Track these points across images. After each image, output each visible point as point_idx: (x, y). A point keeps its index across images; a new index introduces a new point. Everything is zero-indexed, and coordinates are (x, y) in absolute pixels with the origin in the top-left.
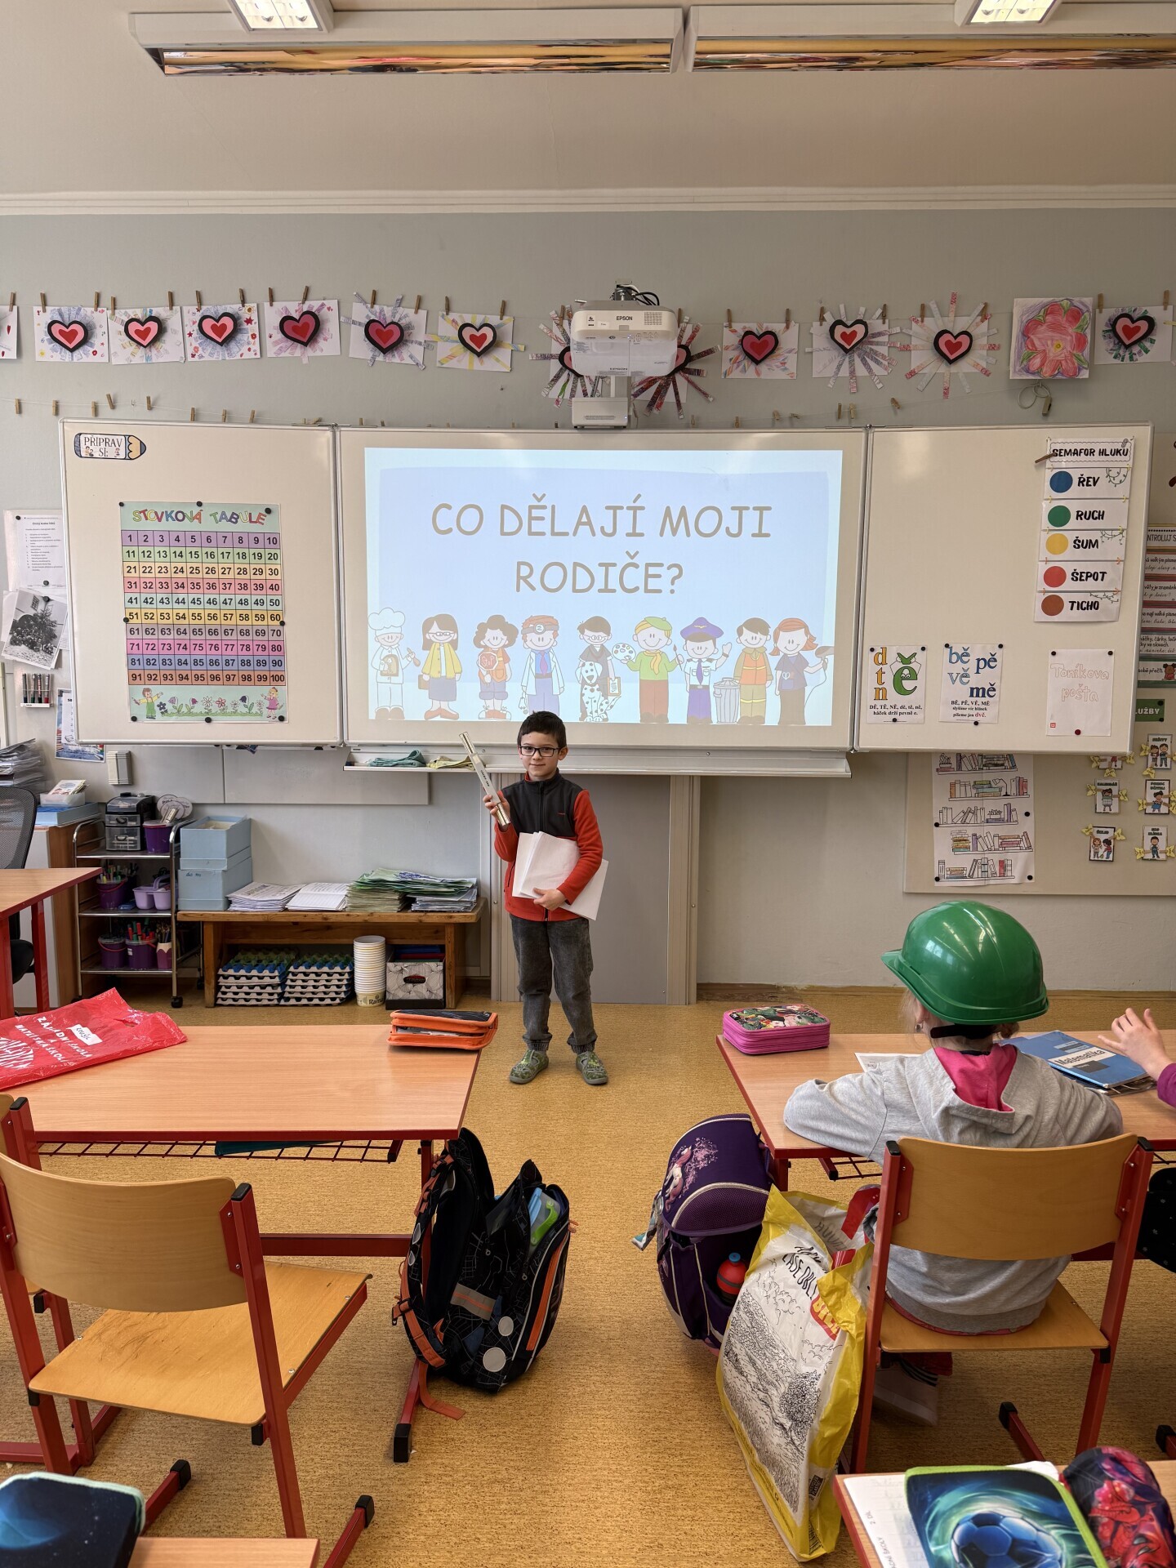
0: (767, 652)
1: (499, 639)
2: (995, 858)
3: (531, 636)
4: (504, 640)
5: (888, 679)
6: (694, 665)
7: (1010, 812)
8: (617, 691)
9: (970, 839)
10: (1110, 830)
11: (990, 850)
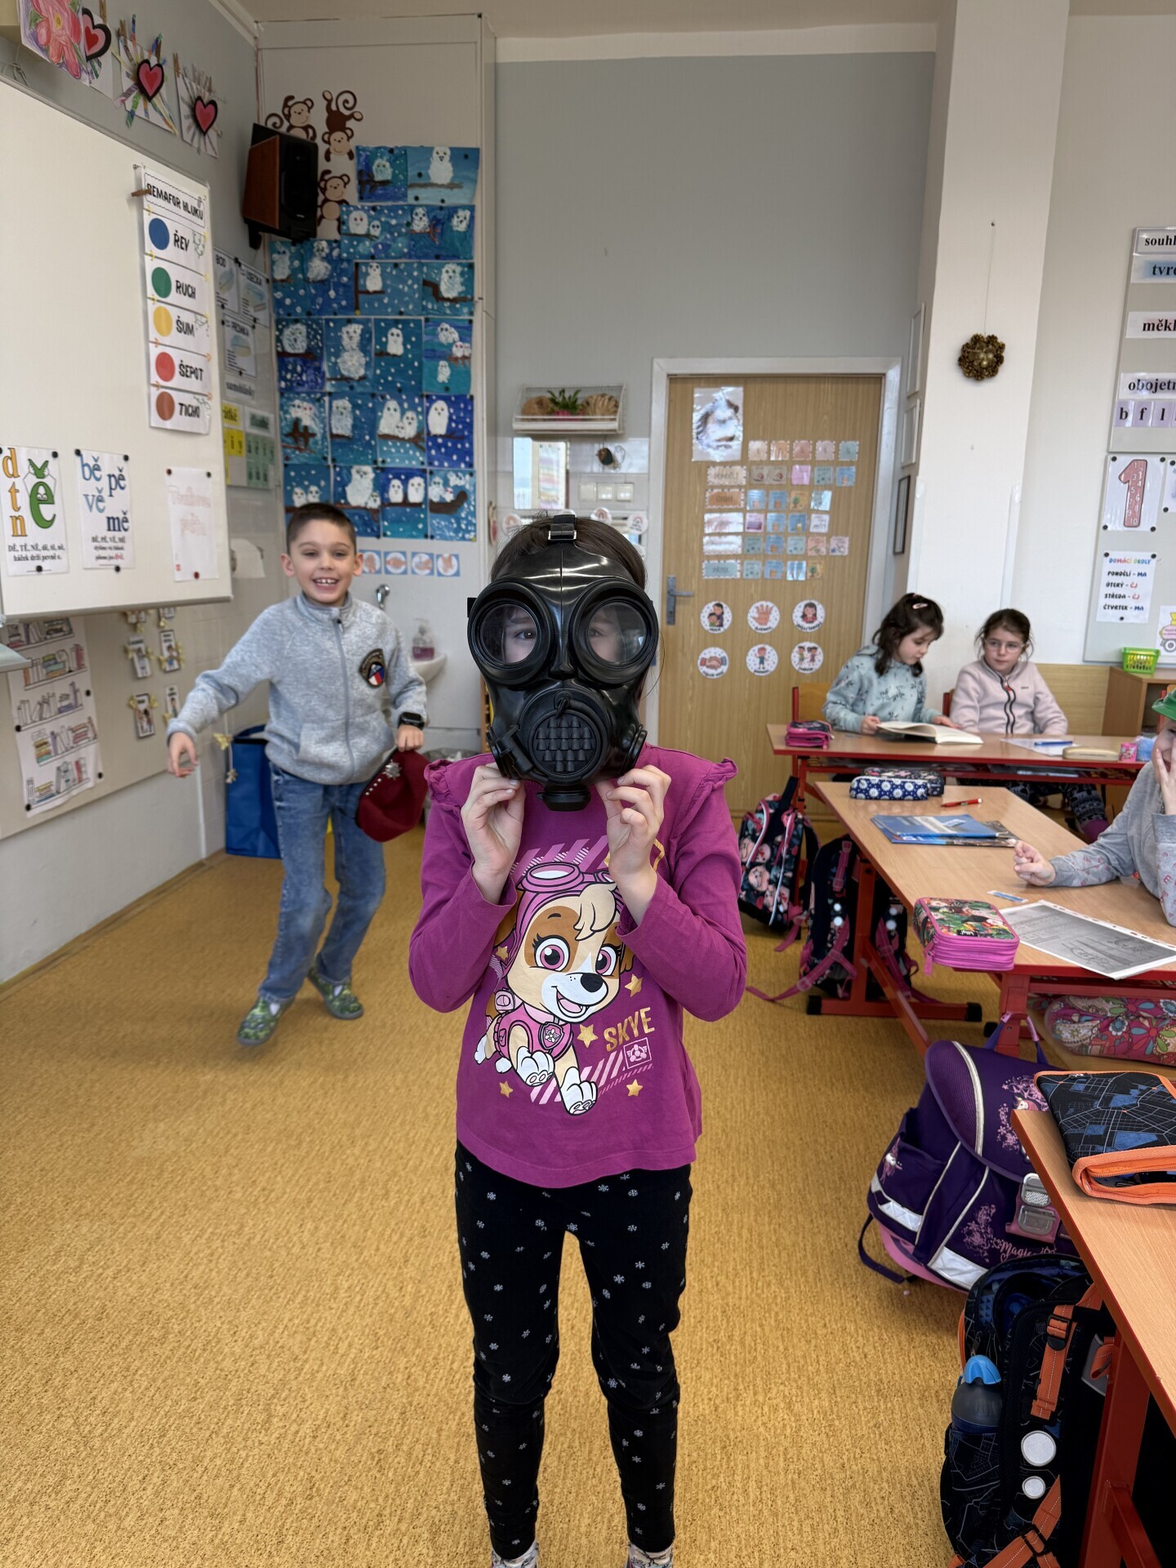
2: (71, 758)
5: (23, 500)
7: (76, 692)
9: (50, 740)
10: (145, 698)
11: (67, 750)
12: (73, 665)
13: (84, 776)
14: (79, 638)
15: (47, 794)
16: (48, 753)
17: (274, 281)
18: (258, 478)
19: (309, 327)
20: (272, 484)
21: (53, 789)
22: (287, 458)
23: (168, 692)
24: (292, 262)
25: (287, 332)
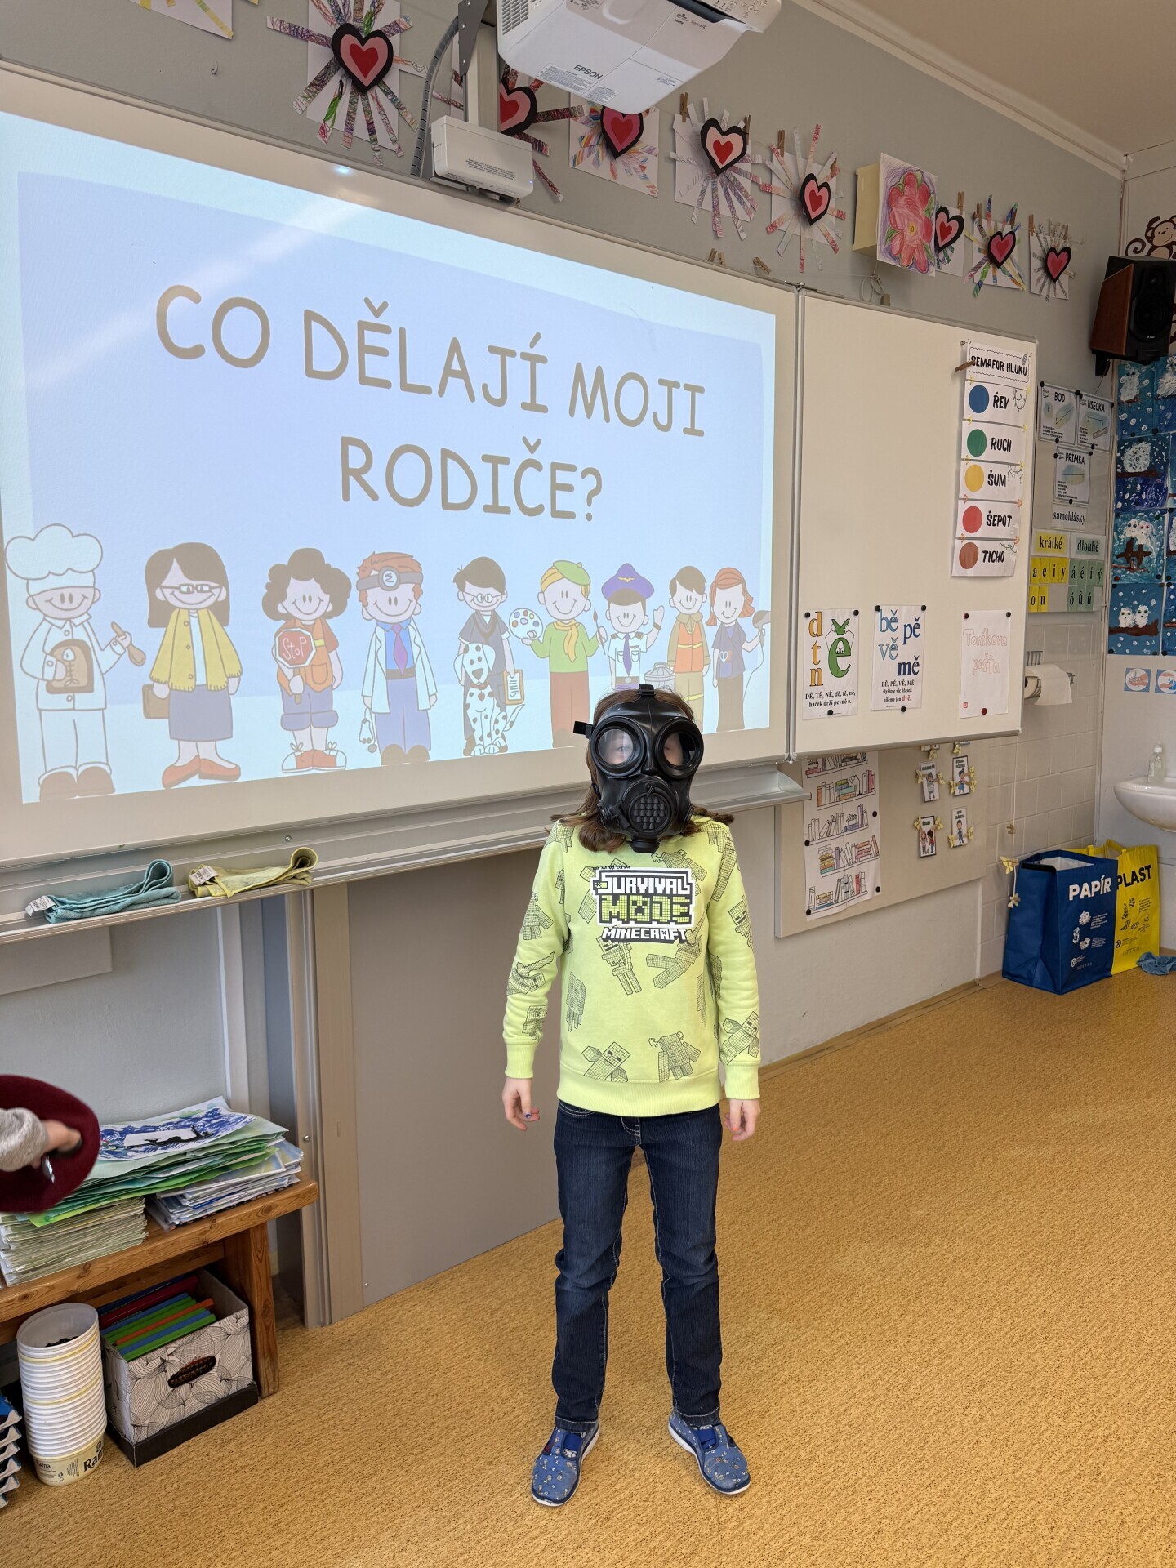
0: (704, 620)
1: (315, 602)
2: (852, 872)
3: (374, 594)
4: (326, 606)
5: (823, 655)
6: (619, 644)
7: (863, 813)
8: (518, 696)
9: (834, 855)
10: (931, 820)
11: (849, 864)
12: (864, 789)
13: (863, 889)
14: (872, 764)
15: (826, 902)
16: (832, 866)
17: (1120, 403)
18: (1080, 602)
19: (1153, 444)
20: (1095, 607)
21: (833, 898)
22: (1116, 579)
23: (955, 814)
24: (1141, 382)
25: (1129, 452)
